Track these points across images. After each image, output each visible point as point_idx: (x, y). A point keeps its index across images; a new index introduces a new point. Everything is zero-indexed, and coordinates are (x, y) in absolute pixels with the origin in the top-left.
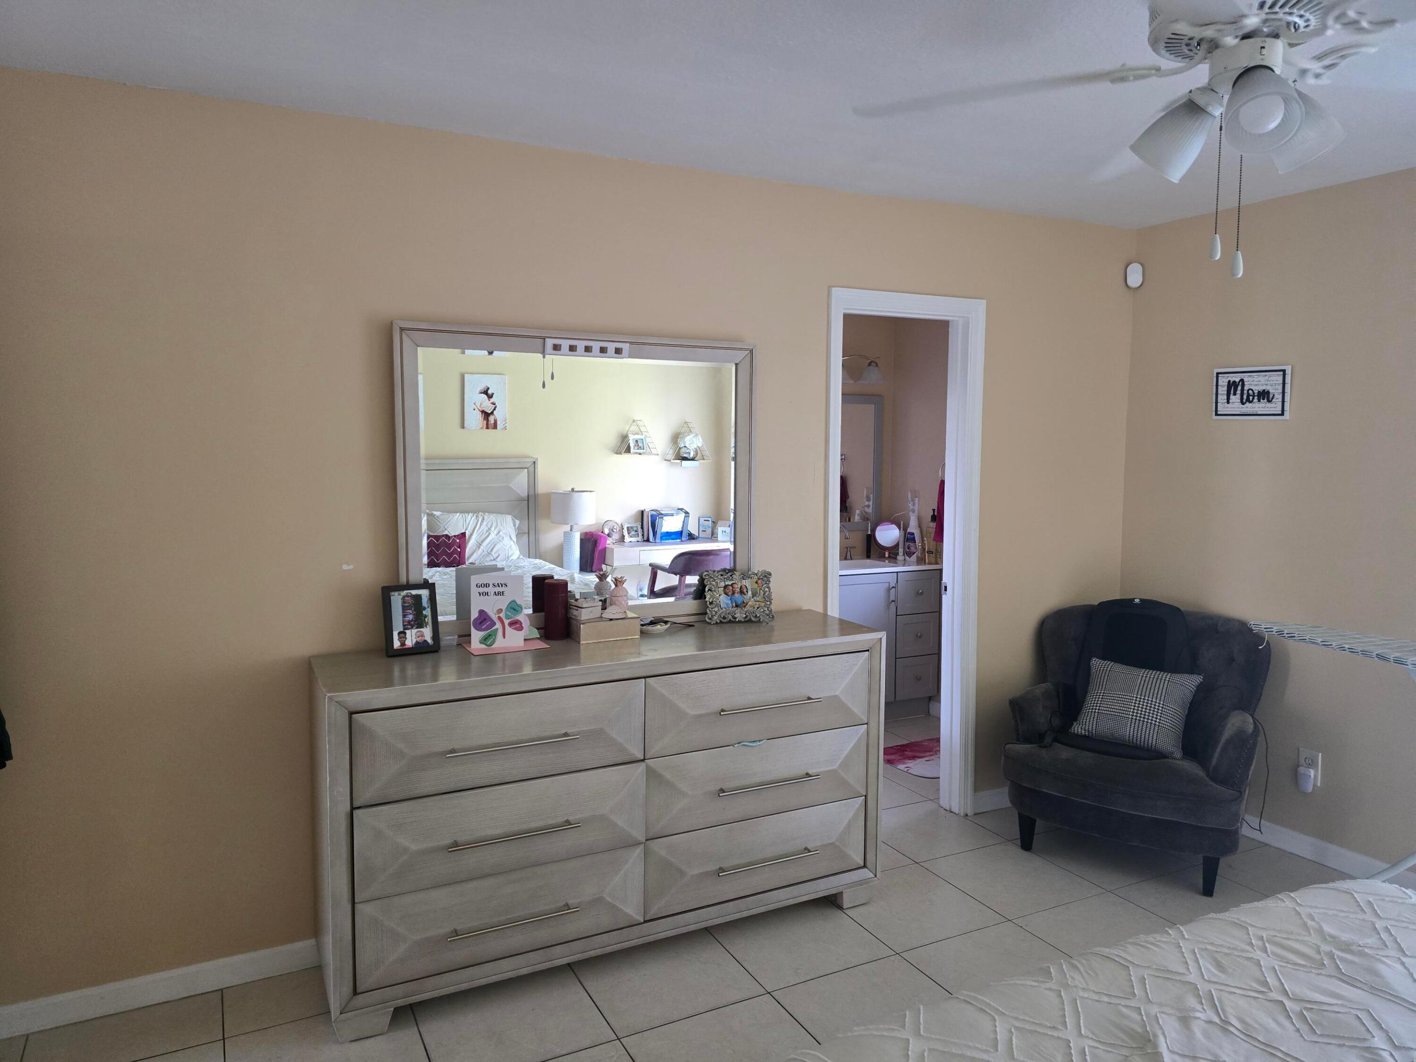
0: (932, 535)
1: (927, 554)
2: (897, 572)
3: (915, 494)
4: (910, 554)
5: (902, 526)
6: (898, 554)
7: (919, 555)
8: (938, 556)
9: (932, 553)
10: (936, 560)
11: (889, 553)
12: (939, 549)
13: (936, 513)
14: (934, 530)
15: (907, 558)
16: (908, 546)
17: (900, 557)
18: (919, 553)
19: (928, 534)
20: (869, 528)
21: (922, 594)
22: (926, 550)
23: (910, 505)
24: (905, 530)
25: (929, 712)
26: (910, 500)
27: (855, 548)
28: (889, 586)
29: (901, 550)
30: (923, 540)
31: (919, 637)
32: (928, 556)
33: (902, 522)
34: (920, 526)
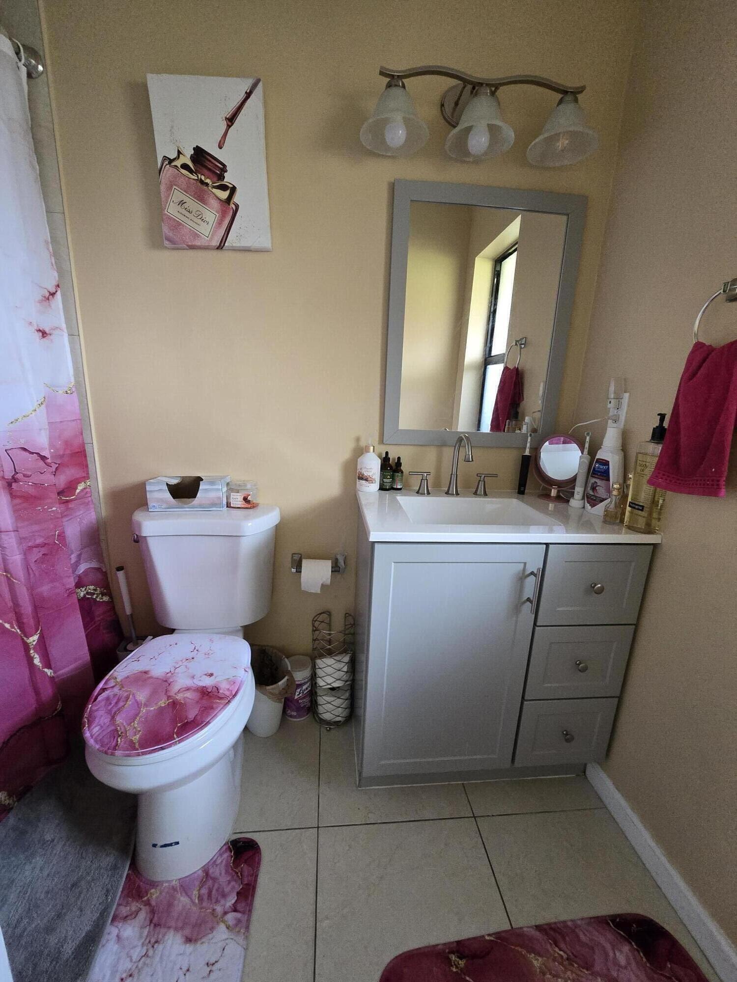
0: (649, 471)
1: (628, 509)
2: (547, 544)
3: (624, 386)
4: (593, 500)
5: (587, 445)
6: (572, 494)
7: (612, 506)
8: (655, 515)
9: (642, 510)
10: (648, 524)
11: (558, 492)
12: (661, 502)
13: (666, 424)
14: (656, 460)
15: (588, 506)
16: (593, 484)
17: (576, 502)
18: (611, 502)
19: (639, 468)
20: (528, 445)
21: (600, 591)
22: (629, 500)
23: (609, 406)
24: (592, 453)
25: (585, 772)
26: (612, 396)
27: (496, 476)
28: (524, 570)
29: (579, 490)
30: (625, 478)
31: (580, 667)
32: (631, 512)
33: (588, 439)
34: (624, 448)
